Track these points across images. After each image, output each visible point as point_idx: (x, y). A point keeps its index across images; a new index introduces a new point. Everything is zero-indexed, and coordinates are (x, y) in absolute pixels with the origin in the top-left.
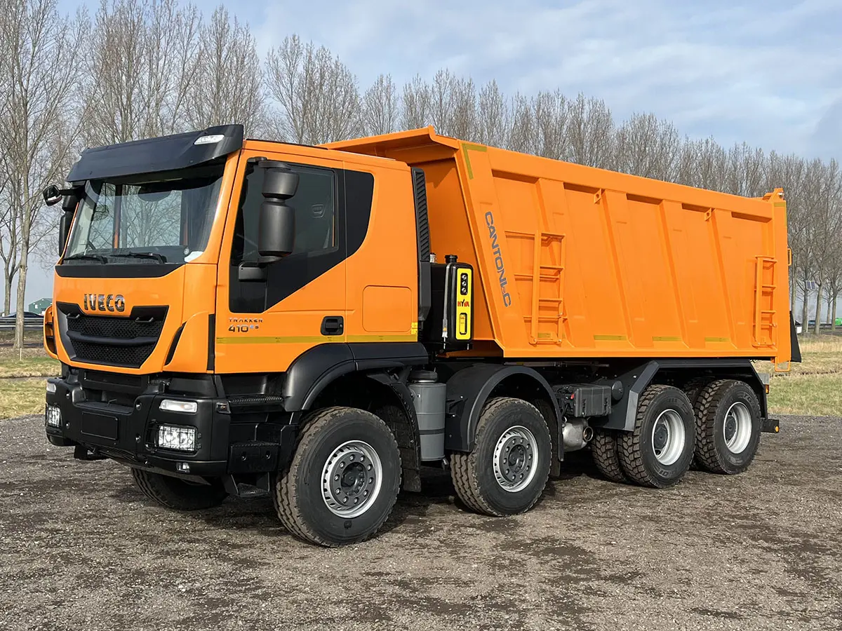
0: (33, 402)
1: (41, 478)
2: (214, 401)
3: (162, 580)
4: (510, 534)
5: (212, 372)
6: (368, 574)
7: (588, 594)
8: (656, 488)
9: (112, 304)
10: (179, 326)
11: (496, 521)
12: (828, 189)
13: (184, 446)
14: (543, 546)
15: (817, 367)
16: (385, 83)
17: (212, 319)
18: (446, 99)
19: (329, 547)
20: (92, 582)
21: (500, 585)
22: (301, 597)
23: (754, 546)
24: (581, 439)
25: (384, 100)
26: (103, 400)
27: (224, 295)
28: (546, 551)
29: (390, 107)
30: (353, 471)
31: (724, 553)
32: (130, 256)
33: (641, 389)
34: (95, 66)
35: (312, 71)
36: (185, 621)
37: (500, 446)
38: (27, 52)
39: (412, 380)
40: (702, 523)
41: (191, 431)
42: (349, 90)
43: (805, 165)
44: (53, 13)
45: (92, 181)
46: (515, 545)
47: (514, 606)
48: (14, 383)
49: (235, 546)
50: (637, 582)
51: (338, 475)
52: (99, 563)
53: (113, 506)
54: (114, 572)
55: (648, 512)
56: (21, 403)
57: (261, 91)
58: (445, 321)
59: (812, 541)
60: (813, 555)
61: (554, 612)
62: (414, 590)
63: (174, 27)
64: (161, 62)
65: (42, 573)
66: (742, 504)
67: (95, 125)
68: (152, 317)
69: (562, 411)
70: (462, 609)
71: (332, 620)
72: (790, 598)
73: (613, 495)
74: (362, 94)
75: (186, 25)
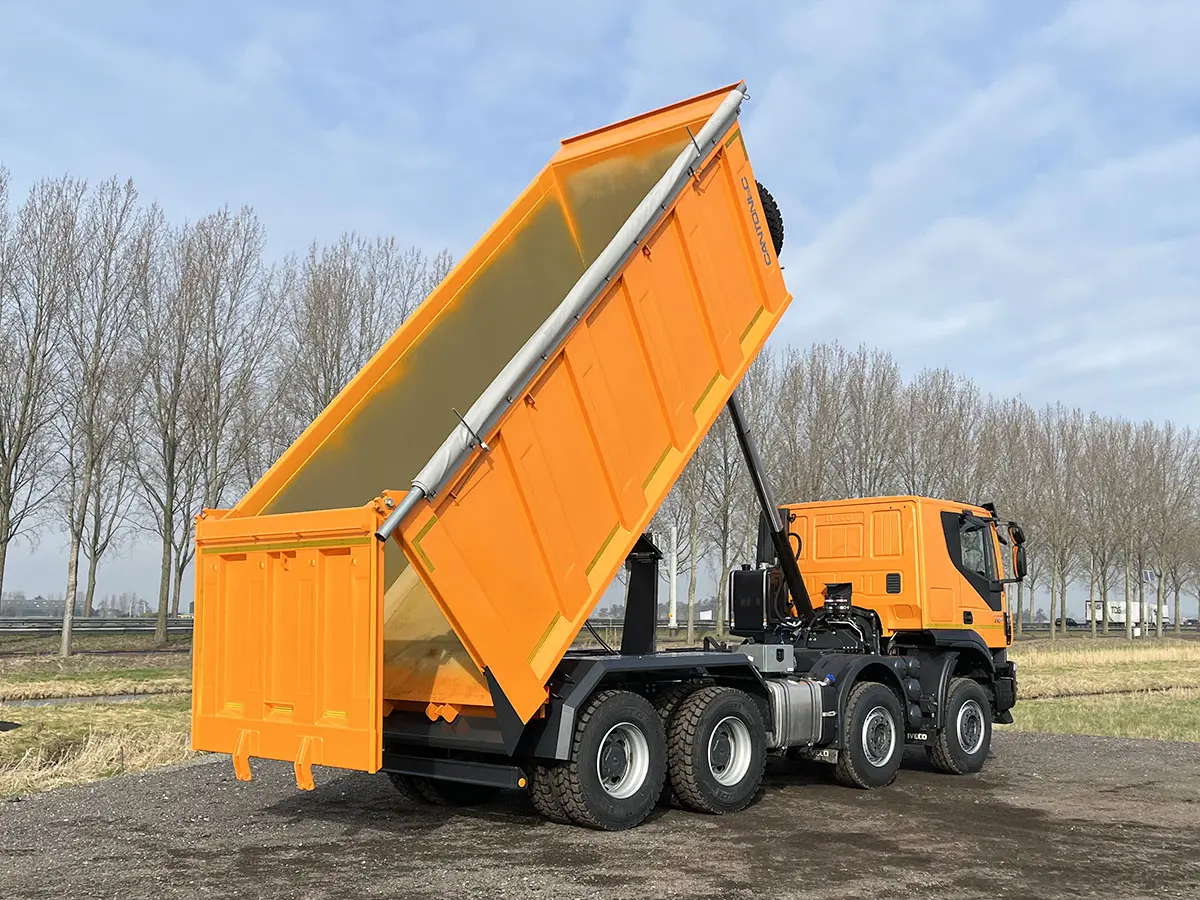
12: (1163, 459)
15: (1186, 680)
38: (223, 305)
43: (1134, 428)
44: (256, 261)
63: (393, 275)
64: (375, 315)
75: (408, 273)
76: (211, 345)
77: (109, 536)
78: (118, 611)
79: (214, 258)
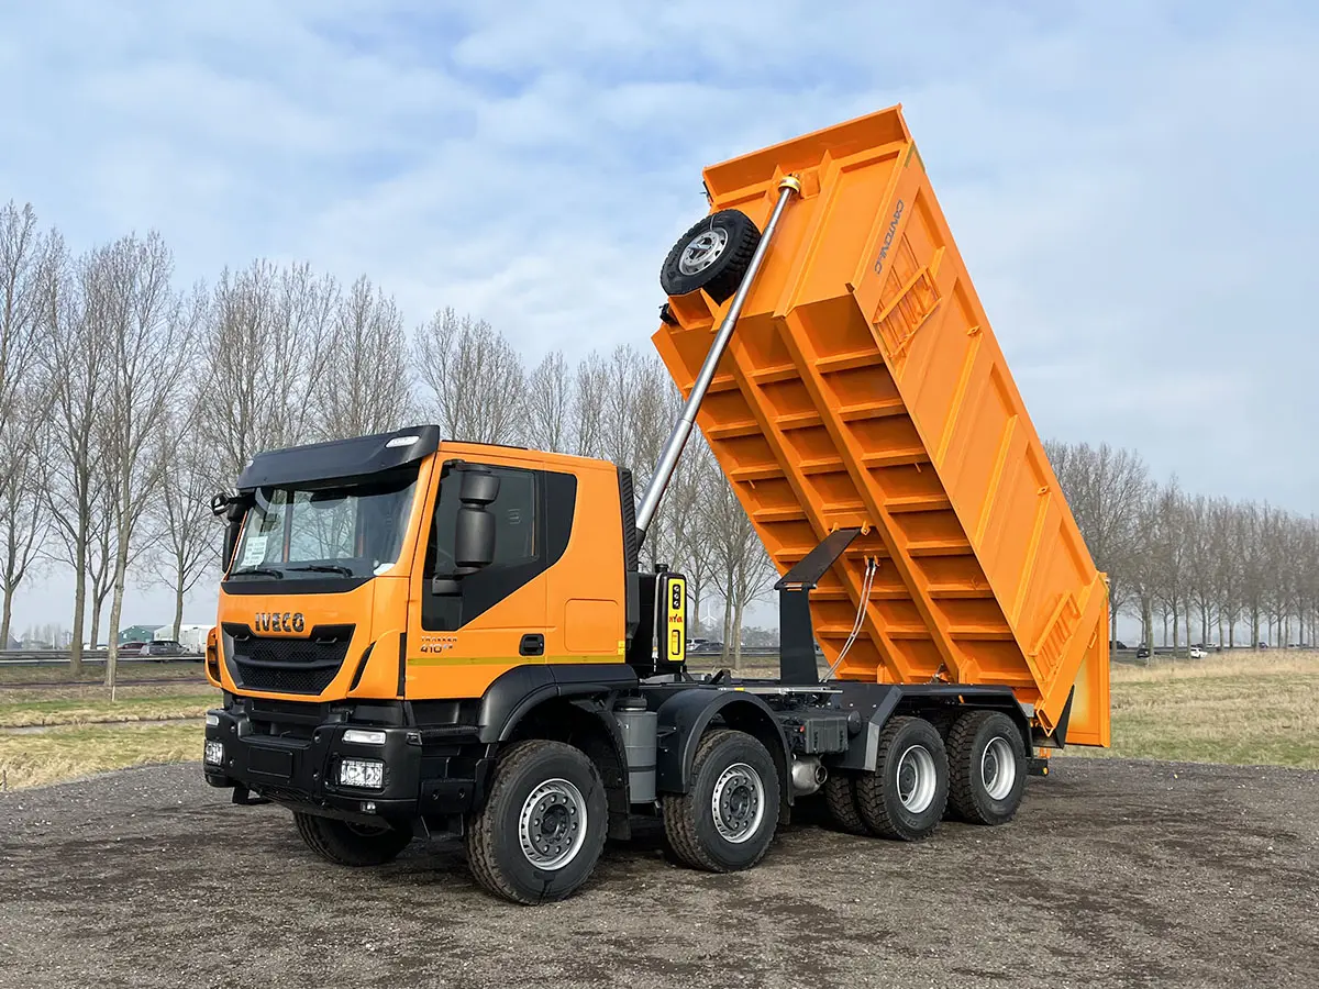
0: (135, 751)
1: (181, 832)
2: (404, 730)
3: (346, 939)
4: (735, 892)
5: (402, 698)
6: (577, 933)
7: (831, 953)
8: (903, 840)
9: (289, 623)
10: (367, 646)
11: (717, 878)
12: (1099, 480)
13: (370, 783)
14: (774, 904)
16: (555, 362)
17: (404, 637)
18: (627, 379)
19: (527, 905)
20: (269, 940)
21: (730, 945)
22: (505, 956)
23: (1023, 904)
24: (813, 780)
25: (554, 382)
26: (272, 733)
27: (416, 612)
28: (780, 910)
29: (560, 389)
30: (556, 814)
31: (986, 911)
32: (310, 569)
33: (882, 722)
34: (211, 347)
35: (469, 348)
36: (381, 980)
37: (720, 787)
38: (132, 333)
39: (618, 707)
40: (961, 879)
41: (378, 765)
42: (513, 369)
43: (1069, 450)
44: (164, 288)
45: (263, 488)
46: (742, 904)
47: (748, 965)
48: (109, 729)
49: (420, 904)
50: (888, 941)
51: (538, 819)
52: (271, 922)
53: (271, 864)
54: (290, 931)
55: (896, 868)
56: (121, 753)
57: (408, 374)
58: (655, 639)
59: (1091, 898)
60: (1092, 913)
61: (795, 972)
62: (633, 950)
63: (308, 301)
64: (290, 342)
65: (210, 932)
66: (1007, 858)
67: (209, 416)
68: (336, 638)
69: (790, 745)
70: (689, 969)
71: (545, 979)
72: (1066, 958)
73: (854, 849)
74: (527, 374)
75: (322, 299)
76: (121, 373)
77: (23, 568)
78: (42, 643)
79: (121, 285)
